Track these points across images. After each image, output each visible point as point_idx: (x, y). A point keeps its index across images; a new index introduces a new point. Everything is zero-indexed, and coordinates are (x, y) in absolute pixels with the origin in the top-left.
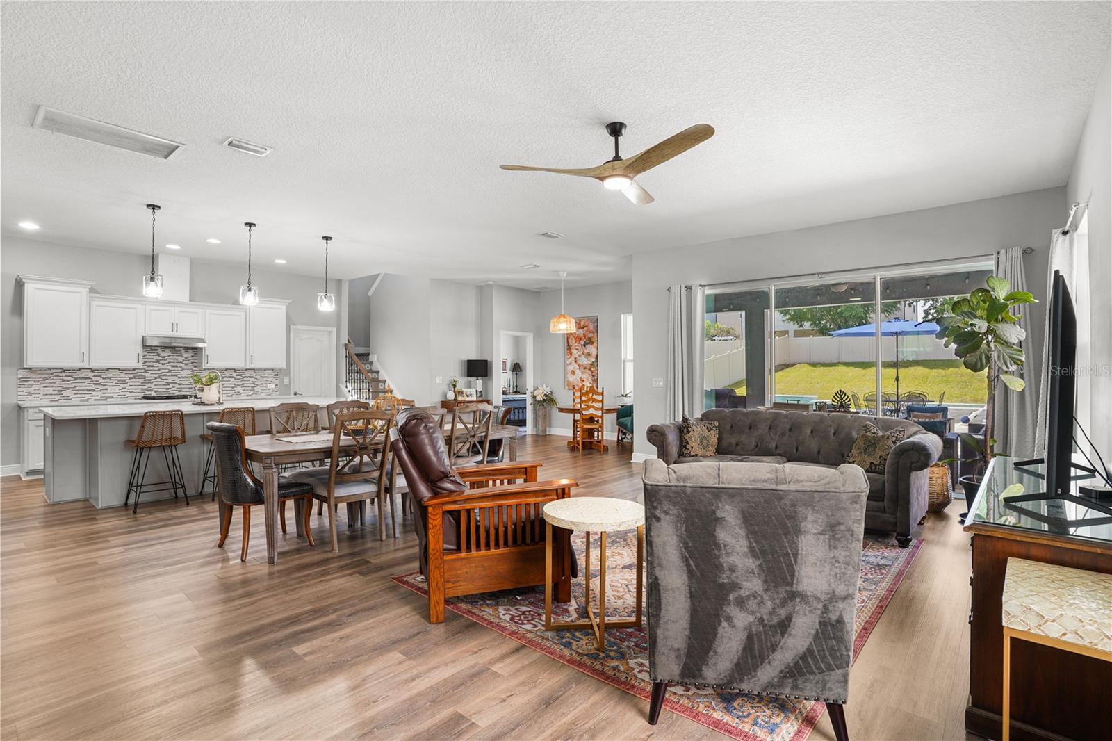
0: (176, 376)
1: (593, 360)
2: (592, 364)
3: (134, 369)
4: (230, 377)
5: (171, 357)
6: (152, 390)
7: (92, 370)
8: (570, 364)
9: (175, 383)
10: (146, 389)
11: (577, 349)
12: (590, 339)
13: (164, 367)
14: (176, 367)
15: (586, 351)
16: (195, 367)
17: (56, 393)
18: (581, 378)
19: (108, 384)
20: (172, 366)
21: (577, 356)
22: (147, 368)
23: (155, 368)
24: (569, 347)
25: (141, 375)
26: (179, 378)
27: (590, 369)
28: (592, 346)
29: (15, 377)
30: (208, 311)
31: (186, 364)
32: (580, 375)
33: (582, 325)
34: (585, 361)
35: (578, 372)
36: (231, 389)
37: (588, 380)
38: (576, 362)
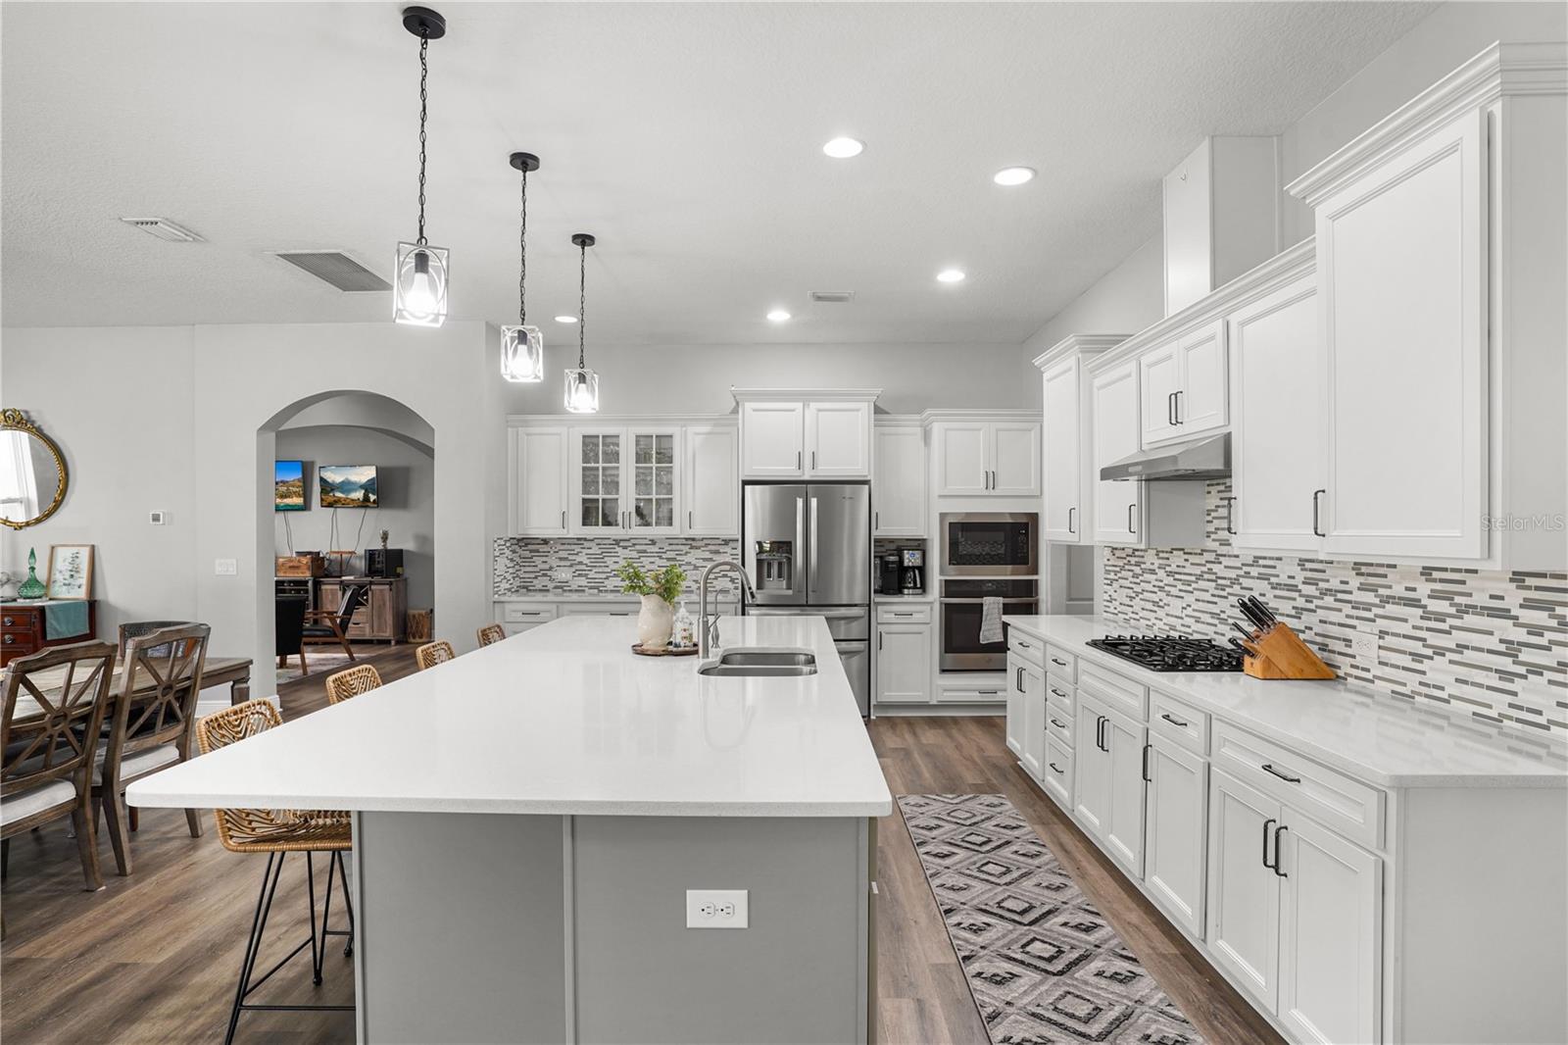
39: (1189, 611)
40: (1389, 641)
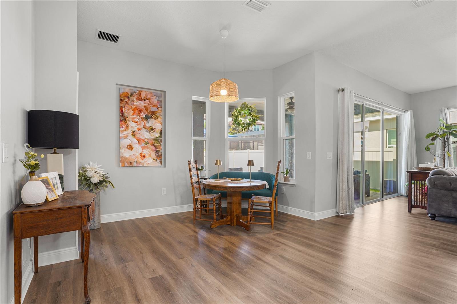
1: (157, 135)
2: (156, 139)
8: (126, 137)
11: (135, 122)
12: (153, 113)
15: (148, 125)
18: (141, 154)
21: (135, 129)
24: (123, 118)
27: (153, 145)
28: (156, 121)
32: (140, 150)
33: (142, 97)
34: (146, 135)
35: (138, 149)
37: (150, 155)
38: (134, 135)
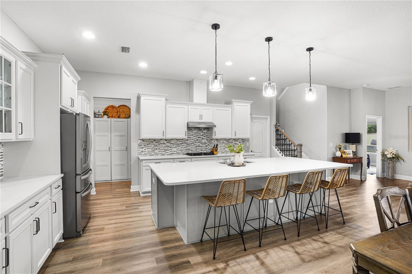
0: (200, 142)
3: (183, 139)
4: (223, 143)
5: (198, 133)
6: (190, 150)
7: (166, 140)
9: (200, 146)
10: (187, 149)
13: (195, 138)
14: (200, 138)
16: (208, 138)
17: (152, 151)
19: (172, 147)
20: (199, 138)
22: (188, 139)
23: (191, 139)
25: (185, 142)
26: (201, 143)
29: (137, 143)
30: (215, 108)
31: (204, 136)
36: (223, 149)
39: (179, 150)
40: (221, 147)
